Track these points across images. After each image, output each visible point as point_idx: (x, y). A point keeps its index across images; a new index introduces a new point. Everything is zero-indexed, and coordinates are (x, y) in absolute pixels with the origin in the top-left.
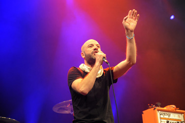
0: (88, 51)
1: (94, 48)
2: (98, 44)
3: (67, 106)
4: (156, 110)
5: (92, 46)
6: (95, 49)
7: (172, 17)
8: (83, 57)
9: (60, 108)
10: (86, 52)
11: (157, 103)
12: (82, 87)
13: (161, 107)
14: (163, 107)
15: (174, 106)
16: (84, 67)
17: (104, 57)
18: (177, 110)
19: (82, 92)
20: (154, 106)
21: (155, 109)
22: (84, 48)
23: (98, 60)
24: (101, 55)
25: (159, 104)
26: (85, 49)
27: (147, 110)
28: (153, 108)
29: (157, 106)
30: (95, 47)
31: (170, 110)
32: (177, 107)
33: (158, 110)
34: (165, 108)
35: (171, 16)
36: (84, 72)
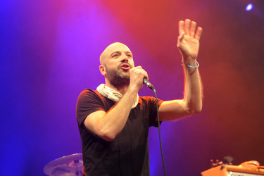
0: (112, 63)
1: (121, 58)
2: (129, 50)
3: (68, 164)
4: (225, 170)
5: (118, 54)
6: (123, 61)
7: (249, 7)
8: (104, 73)
9: (57, 169)
10: (107, 66)
11: (226, 158)
12: (106, 127)
13: (233, 164)
14: (238, 164)
15: (255, 162)
16: (105, 90)
17: (145, 78)
18: (261, 170)
19: (105, 136)
20: (221, 163)
21: (222, 168)
22: (104, 57)
23: (135, 81)
24: (140, 74)
25: (230, 159)
26: (106, 59)
27: (210, 170)
28: (220, 167)
29: (226, 162)
30: (123, 57)
31: (249, 169)
32: (260, 165)
33: (229, 170)
34: (240, 167)
35: (247, 5)
36: (106, 98)
